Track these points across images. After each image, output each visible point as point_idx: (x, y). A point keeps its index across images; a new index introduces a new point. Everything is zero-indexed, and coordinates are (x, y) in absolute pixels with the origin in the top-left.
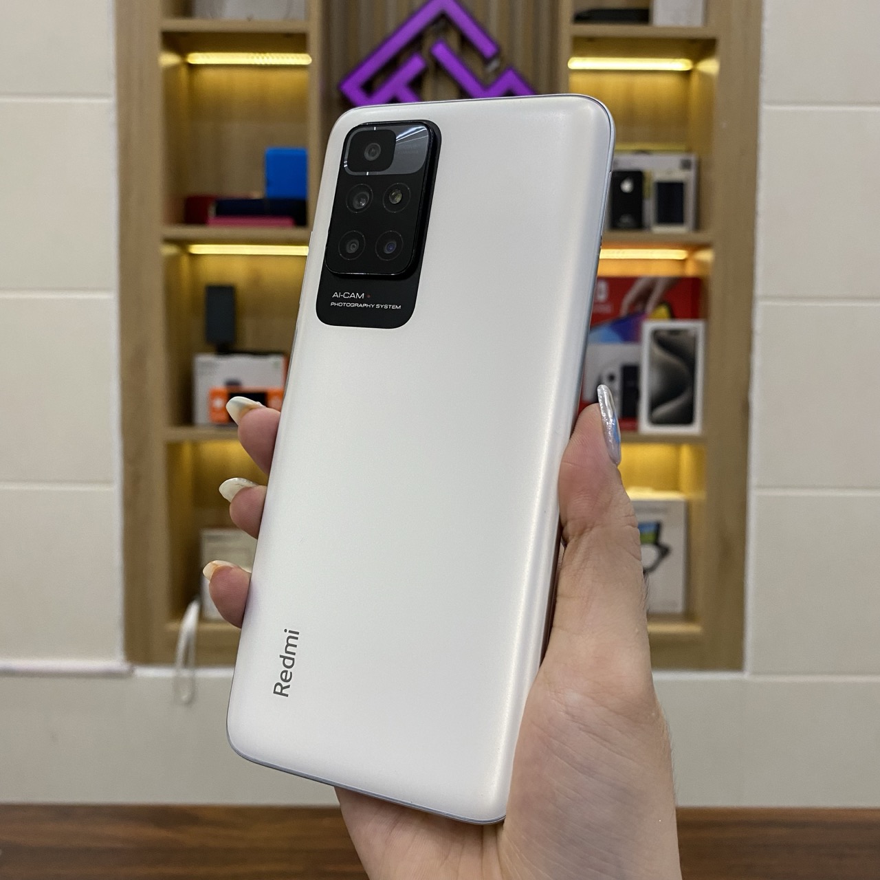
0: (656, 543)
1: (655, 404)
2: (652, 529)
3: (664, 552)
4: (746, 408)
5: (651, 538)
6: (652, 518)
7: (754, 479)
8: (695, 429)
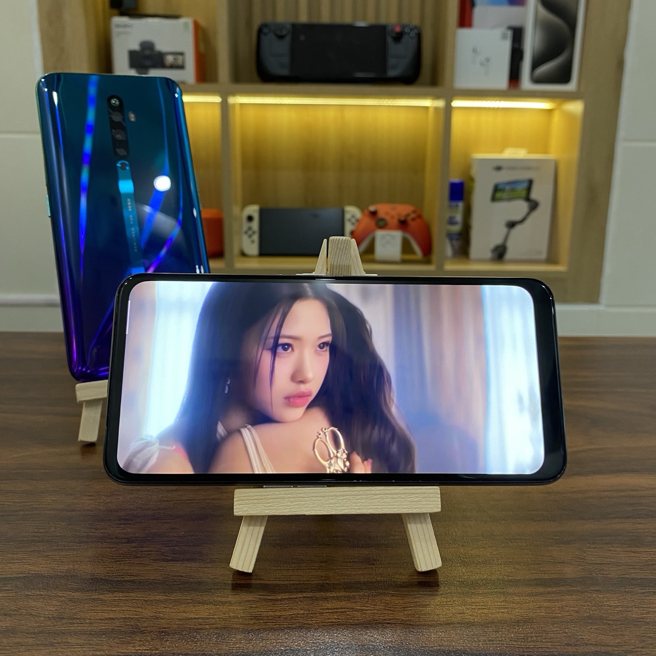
0: (528, 199)
1: (535, 65)
2: (525, 185)
3: (534, 206)
4: (620, 65)
5: (524, 193)
6: (526, 175)
7: (622, 133)
8: (572, 86)
